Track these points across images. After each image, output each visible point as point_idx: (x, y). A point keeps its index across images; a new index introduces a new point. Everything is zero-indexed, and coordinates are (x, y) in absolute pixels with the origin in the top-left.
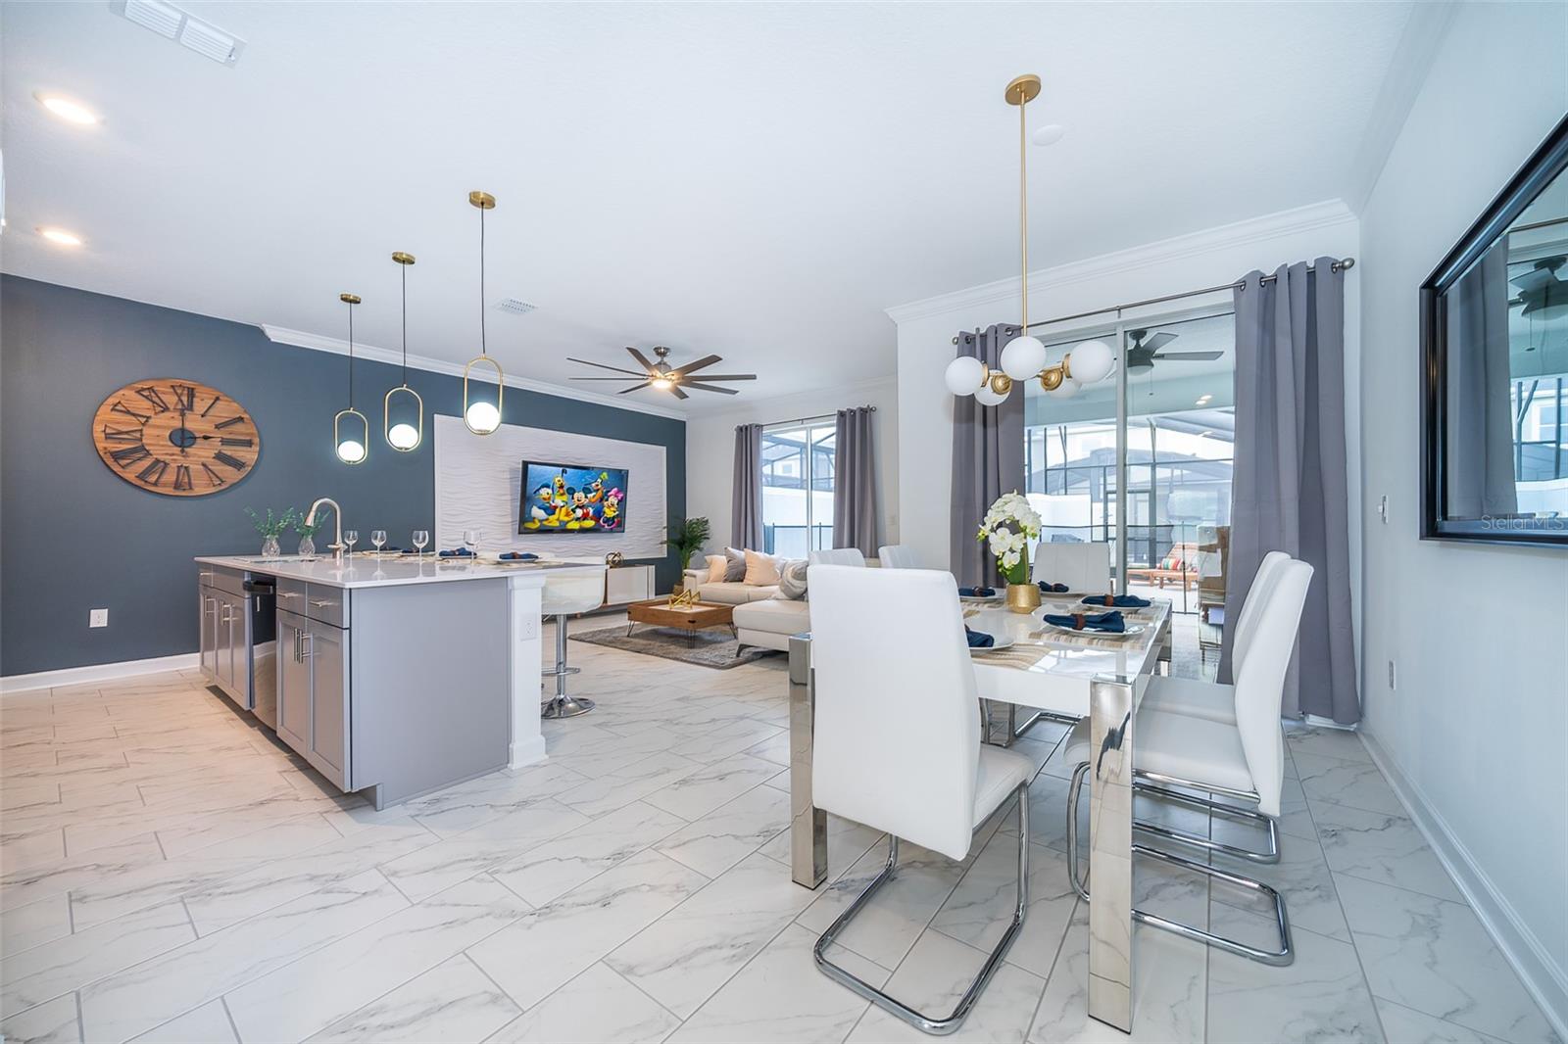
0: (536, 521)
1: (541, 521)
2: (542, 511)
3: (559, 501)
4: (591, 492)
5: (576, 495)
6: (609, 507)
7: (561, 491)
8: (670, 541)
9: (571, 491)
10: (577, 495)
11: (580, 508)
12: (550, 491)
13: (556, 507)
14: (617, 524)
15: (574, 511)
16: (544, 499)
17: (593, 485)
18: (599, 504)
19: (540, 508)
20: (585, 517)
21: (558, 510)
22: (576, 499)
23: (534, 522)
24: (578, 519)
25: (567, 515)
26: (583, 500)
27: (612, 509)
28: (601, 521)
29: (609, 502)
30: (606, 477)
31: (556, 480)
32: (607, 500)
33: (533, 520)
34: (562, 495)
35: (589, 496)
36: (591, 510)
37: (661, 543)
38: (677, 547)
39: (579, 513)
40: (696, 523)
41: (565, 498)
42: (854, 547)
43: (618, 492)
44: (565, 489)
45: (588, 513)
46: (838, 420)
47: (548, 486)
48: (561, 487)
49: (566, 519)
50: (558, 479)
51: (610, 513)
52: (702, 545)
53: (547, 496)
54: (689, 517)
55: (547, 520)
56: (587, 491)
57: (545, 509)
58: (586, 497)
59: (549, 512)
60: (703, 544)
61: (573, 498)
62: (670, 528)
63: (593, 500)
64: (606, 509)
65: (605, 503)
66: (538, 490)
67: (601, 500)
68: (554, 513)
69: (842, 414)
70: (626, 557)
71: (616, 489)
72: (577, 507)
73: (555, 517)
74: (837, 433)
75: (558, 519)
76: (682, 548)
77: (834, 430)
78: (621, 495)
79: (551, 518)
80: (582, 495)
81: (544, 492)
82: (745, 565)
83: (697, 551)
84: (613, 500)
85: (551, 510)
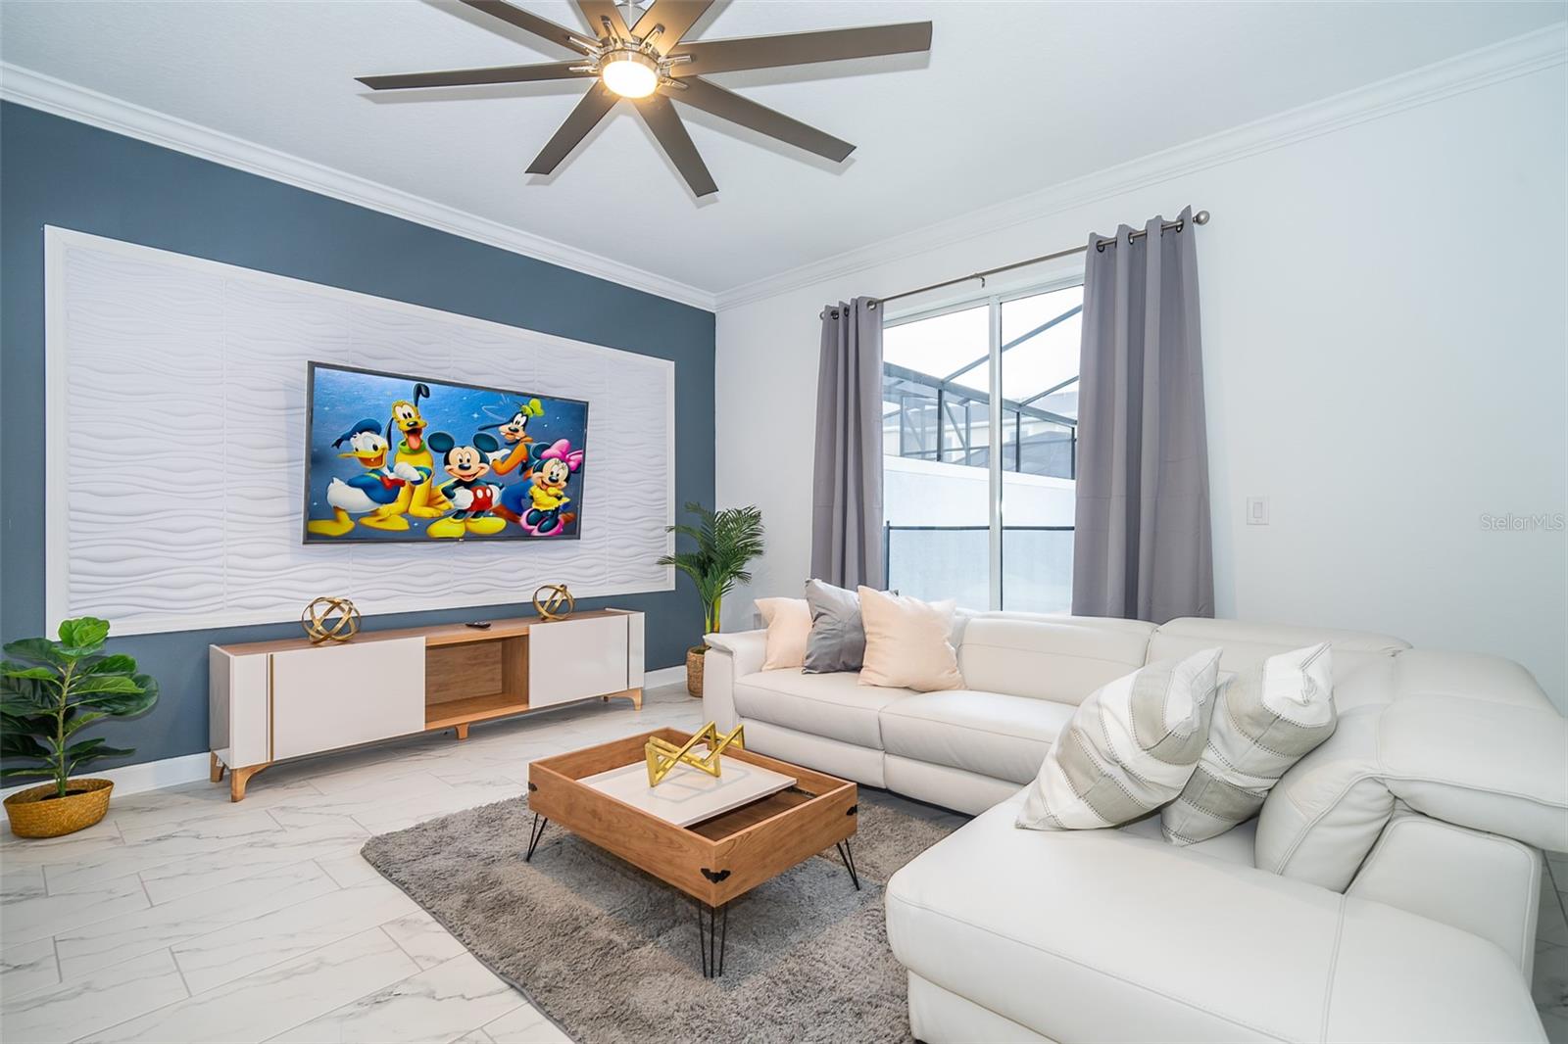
0: (343, 516)
1: (355, 517)
2: (360, 492)
3: (406, 468)
4: (496, 449)
5: (455, 455)
6: (543, 486)
7: (414, 443)
8: (681, 559)
9: (442, 444)
10: (465, 454)
11: (468, 486)
12: (382, 442)
13: (399, 483)
14: (564, 524)
15: (449, 493)
16: (366, 461)
17: (504, 429)
18: (519, 478)
19: (351, 484)
20: (480, 508)
21: (403, 491)
22: (454, 465)
23: (336, 520)
24: (459, 514)
25: (431, 501)
26: (475, 466)
27: (552, 490)
28: (523, 520)
29: (545, 475)
30: (540, 412)
31: (400, 412)
32: (540, 469)
33: (333, 513)
34: (415, 451)
35: (491, 456)
36: (496, 493)
37: (662, 563)
38: (696, 572)
39: (464, 498)
40: (734, 520)
41: (424, 460)
42: (1135, 617)
43: (570, 449)
44: (425, 437)
45: (488, 501)
46: (1091, 265)
47: (375, 429)
48: (414, 431)
49: (428, 512)
50: (403, 411)
51: (545, 500)
52: (747, 567)
53: (372, 454)
54: (720, 507)
55: (374, 513)
56: (485, 443)
57: (368, 488)
58: (483, 460)
59: (380, 493)
60: (751, 566)
61: (447, 462)
62: (681, 529)
63: (502, 468)
64: (535, 491)
65: (535, 476)
66: (347, 437)
67: (525, 467)
68: (392, 499)
69: (1101, 247)
70: (576, 592)
71: (563, 442)
72: (459, 483)
73: (398, 506)
74: (1086, 308)
75: (405, 514)
76: (705, 574)
77: (1076, 296)
78: (575, 458)
79: (385, 509)
80: (471, 453)
81: (365, 444)
82: (860, 627)
83: (735, 580)
84: (556, 468)
85: (386, 491)
